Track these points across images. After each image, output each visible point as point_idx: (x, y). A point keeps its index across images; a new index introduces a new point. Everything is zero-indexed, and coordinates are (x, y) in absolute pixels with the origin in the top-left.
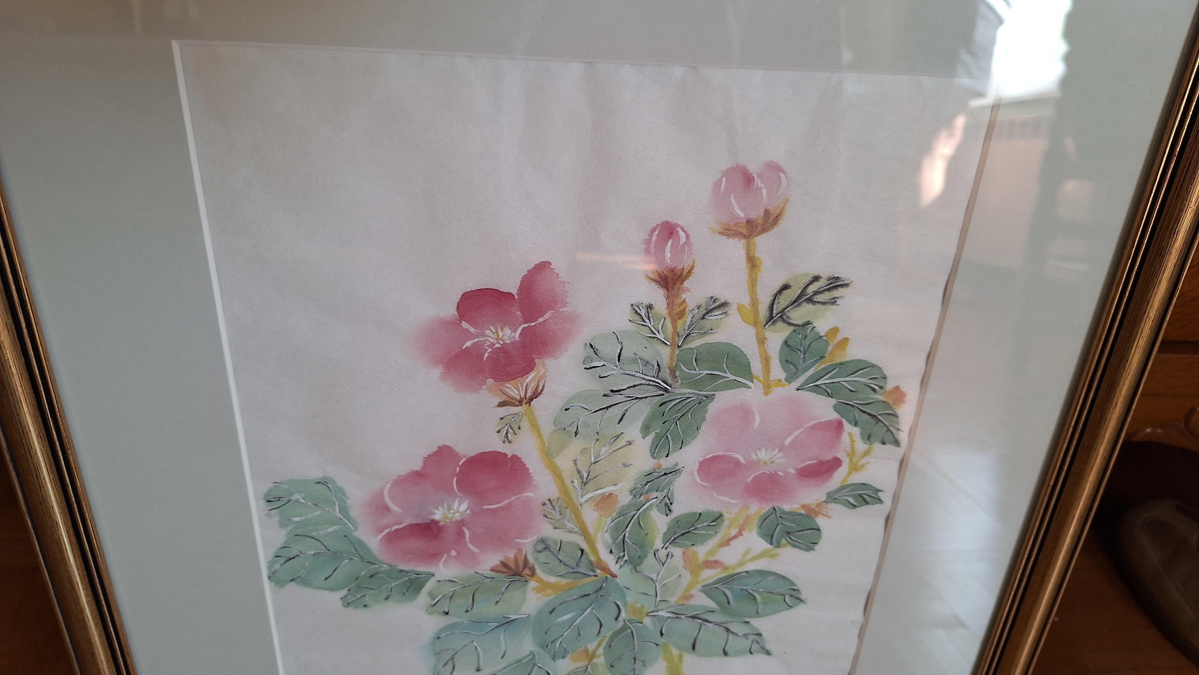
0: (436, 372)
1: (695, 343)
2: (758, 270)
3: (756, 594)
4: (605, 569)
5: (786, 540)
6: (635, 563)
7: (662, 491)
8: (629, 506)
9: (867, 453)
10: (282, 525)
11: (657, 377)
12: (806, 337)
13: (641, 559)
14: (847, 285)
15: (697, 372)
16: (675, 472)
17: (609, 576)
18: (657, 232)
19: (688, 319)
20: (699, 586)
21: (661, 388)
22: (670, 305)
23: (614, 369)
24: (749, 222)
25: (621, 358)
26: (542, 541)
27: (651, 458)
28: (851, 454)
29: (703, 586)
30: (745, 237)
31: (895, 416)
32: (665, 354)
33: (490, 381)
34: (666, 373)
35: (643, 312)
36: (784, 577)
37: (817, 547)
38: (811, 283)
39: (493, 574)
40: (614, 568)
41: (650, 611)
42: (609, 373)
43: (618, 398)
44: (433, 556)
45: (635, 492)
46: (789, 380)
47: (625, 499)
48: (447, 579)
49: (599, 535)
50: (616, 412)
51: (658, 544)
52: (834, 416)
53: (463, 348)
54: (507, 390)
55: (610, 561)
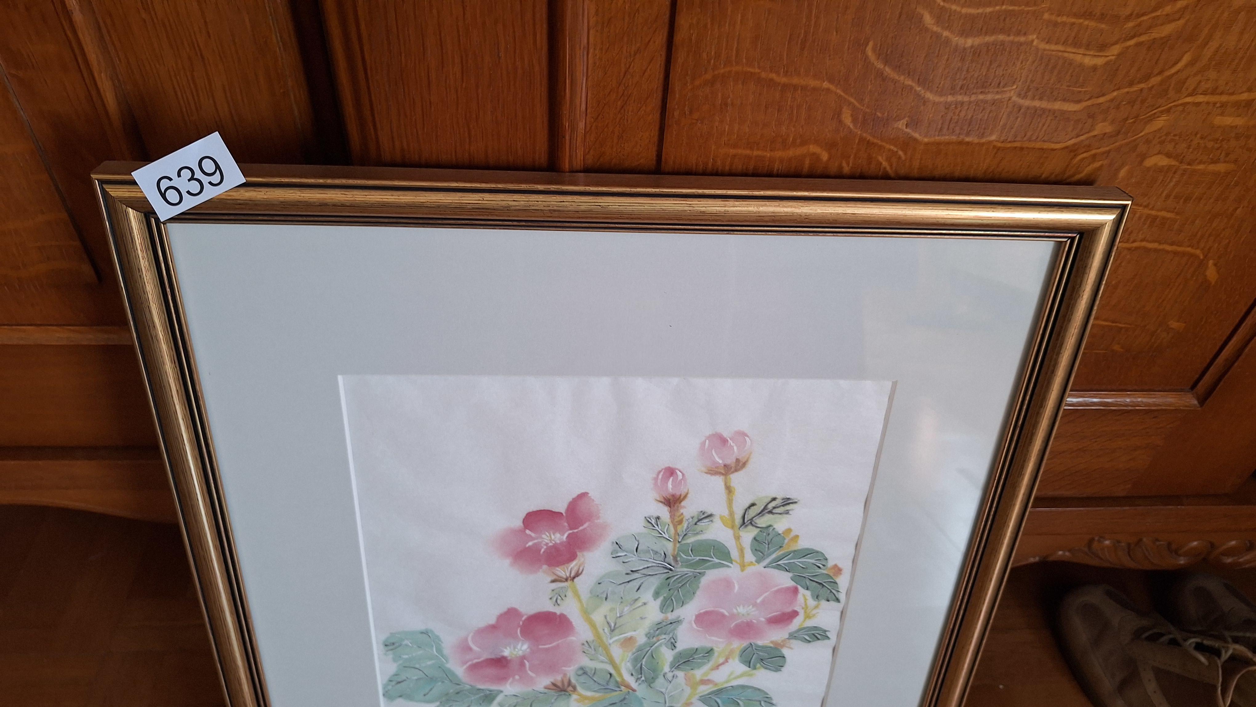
0: (507, 562)
1: (691, 540)
2: (733, 494)
3: (739, 701)
4: (628, 686)
5: (761, 664)
6: (650, 682)
7: (669, 634)
8: (645, 644)
9: (816, 607)
10: (395, 660)
11: (664, 562)
12: (769, 534)
13: (654, 679)
14: (796, 502)
15: (693, 558)
16: (678, 622)
17: (630, 691)
18: (662, 473)
19: (685, 525)
20: (697, 697)
21: (667, 568)
22: (672, 516)
23: (633, 557)
24: (725, 465)
25: (638, 550)
26: (582, 668)
27: (661, 613)
28: (806, 608)
29: (701, 697)
30: (723, 474)
31: (836, 583)
32: (669, 547)
33: (545, 567)
34: (670, 559)
35: (653, 522)
36: (759, 690)
37: (783, 669)
38: (770, 502)
39: (546, 691)
40: (634, 685)
42: (629, 560)
43: (636, 575)
44: (502, 679)
45: (649, 635)
46: (758, 561)
47: (641, 639)
48: (512, 694)
49: (623, 664)
50: (636, 584)
51: (666, 669)
52: (792, 584)
53: (527, 546)
54: (557, 572)
55: (631, 681)
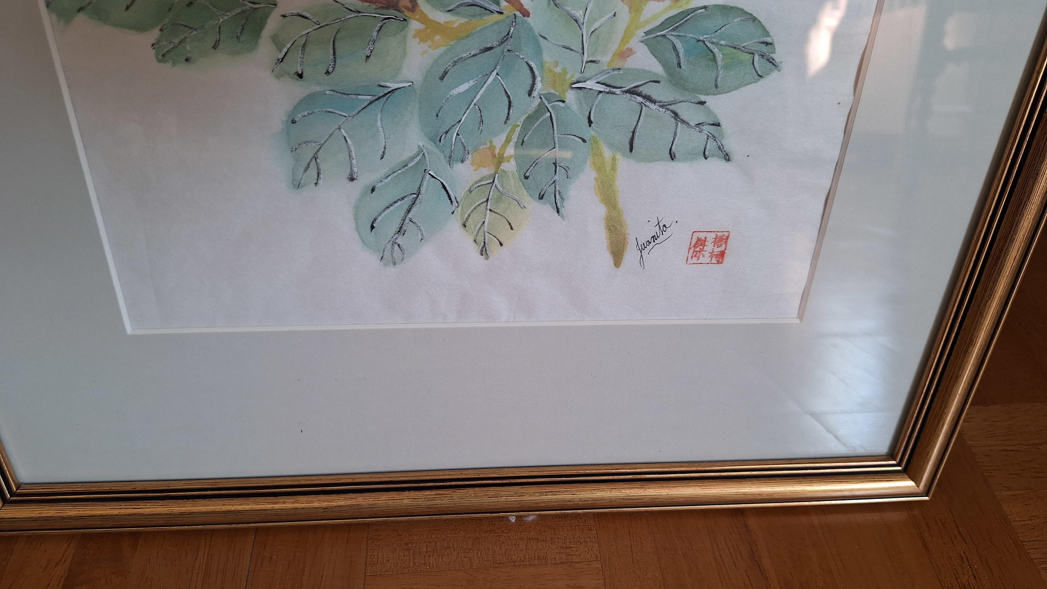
3: (716, 50)
17: (518, 14)
36: (754, 19)
41: (574, 80)
48: (295, 12)
